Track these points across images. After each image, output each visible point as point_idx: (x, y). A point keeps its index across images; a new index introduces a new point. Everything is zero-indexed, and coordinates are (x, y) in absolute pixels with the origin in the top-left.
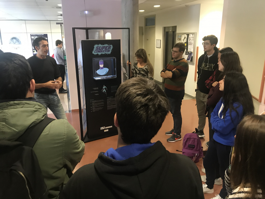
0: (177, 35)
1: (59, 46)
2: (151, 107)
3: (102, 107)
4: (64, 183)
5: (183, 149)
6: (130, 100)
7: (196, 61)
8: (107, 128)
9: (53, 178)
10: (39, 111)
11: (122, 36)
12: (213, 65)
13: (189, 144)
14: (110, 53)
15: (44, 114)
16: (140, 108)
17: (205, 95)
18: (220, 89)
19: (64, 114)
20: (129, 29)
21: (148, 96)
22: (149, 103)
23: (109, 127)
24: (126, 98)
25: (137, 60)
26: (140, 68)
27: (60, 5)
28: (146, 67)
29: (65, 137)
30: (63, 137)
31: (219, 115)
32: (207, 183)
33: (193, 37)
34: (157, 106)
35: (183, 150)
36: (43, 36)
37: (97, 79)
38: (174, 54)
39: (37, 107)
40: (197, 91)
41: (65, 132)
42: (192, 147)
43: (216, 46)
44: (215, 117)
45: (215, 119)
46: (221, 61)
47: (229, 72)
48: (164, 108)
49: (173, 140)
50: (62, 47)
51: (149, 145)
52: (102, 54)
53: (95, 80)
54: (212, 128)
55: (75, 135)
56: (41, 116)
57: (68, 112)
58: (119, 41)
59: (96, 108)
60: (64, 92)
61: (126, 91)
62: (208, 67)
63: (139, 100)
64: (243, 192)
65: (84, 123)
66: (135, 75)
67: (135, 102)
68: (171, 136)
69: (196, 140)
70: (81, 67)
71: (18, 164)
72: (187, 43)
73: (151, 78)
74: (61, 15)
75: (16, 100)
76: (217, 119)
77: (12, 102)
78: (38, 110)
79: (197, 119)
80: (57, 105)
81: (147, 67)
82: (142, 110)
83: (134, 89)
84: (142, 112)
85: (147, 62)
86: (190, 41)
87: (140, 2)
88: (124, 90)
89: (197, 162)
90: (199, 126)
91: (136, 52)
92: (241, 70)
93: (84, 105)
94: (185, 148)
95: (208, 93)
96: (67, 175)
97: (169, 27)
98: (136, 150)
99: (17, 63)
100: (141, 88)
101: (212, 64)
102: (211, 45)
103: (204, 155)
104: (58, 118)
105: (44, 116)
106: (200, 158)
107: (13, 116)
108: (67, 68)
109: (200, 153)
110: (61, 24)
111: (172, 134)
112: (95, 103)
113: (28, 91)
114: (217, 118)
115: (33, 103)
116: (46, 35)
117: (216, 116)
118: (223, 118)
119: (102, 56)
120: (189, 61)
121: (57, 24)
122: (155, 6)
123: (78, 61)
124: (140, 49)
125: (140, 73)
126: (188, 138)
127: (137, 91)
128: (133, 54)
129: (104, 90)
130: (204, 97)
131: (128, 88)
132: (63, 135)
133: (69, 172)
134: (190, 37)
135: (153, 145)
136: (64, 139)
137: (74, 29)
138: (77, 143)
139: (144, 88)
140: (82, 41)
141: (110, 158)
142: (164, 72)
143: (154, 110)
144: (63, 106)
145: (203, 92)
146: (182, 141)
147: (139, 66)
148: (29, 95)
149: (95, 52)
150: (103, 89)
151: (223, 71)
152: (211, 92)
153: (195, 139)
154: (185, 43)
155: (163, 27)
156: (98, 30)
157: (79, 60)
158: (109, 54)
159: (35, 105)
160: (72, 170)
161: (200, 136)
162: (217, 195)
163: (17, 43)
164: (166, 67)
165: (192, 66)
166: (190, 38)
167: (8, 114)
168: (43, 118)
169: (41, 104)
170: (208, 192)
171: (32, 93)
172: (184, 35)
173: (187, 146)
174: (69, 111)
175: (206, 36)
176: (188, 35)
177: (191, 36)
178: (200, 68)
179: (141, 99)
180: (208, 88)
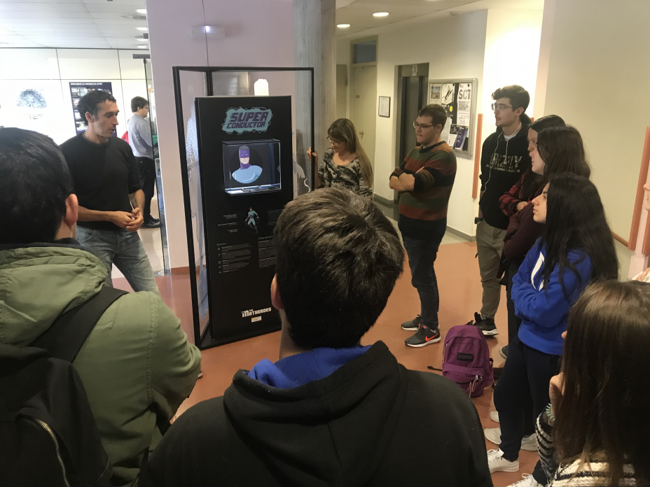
0: (430, 86)
1: (140, 111)
2: (359, 259)
3: (245, 261)
4: (150, 449)
5: (443, 364)
6: (310, 242)
7: (476, 148)
8: (258, 312)
9: (122, 436)
10: (88, 272)
11: (294, 88)
12: (519, 158)
13: (460, 352)
14: (264, 128)
15: (100, 280)
16: (332, 262)
17: (500, 233)
18: (536, 218)
19: (151, 278)
20: (312, 70)
21: (352, 232)
22: (354, 249)
23: (262, 311)
24: (299, 238)
25: (332, 145)
26: (339, 167)
27: (143, 12)
28: (355, 164)
29: (152, 334)
30: (147, 336)
31: (533, 282)
32: (502, 447)
33: (469, 91)
34: (373, 256)
35: (443, 367)
36: (100, 87)
37: (232, 192)
38: (421, 132)
39: (83, 261)
40: (479, 223)
41: (153, 323)
42: (466, 360)
43: (526, 113)
44: (522, 286)
45: (521, 291)
46: (538, 149)
47: (557, 177)
48: (391, 260)
49: (419, 341)
50: (148, 115)
51: (356, 351)
52: (245, 133)
53: (229, 194)
54: (516, 313)
55: (178, 331)
56: (94, 283)
57: (163, 275)
58: (287, 100)
59: (230, 263)
60: (152, 224)
61: (300, 221)
62: (505, 163)
63: (331, 243)
64: (588, 474)
65: (203, 301)
66: (327, 183)
67: (320, 247)
68: (415, 333)
69: (476, 343)
70: (195, 163)
71: (37, 401)
72: (454, 104)
73: (366, 190)
74: (146, 36)
75: (30, 244)
76: (529, 291)
77: (21, 251)
78: (85, 269)
79: (478, 290)
80: (134, 256)
81: (358, 163)
82: (337, 266)
83: (319, 215)
84: (337, 272)
85: (357, 151)
86: (462, 100)
87: (340, 4)
88: (294, 219)
89: (479, 396)
90: (483, 308)
91: (329, 127)
92: (587, 173)
93: (202, 258)
94: (449, 361)
95: (505, 228)
96: (158, 429)
97: (411, 66)
98: (324, 363)
99: (34, 154)
100: (336, 214)
101: (516, 157)
102: (514, 110)
103: (495, 378)
104: (136, 289)
105: (100, 283)
106: (486, 386)
107: (24, 285)
108: (159, 166)
109: (486, 374)
110: (145, 57)
111: (417, 327)
112: (230, 251)
113: (60, 221)
114: (528, 287)
115: (74, 252)
116: (108, 86)
117: (525, 284)
118: (543, 288)
119: (247, 137)
120: (460, 149)
121: (136, 57)
122: (377, 15)
123: (188, 148)
124: (338, 121)
125: (339, 179)
126: (456, 338)
127: (326, 222)
128: (322, 131)
129: (252, 220)
130: (495, 237)
131: (304, 214)
132: (149, 329)
133: (163, 421)
134: (461, 91)
135: (365, 350)
136: (151, 341)
137: (176, 71)
138: (181, 351)
139: (343, 212)
140: (196, 99)
141: (261, 382)
142: (398, 177)
143: (367, 265)
144: (150, 260)
145: (493, 226)
146: (442, 345)
147: (337, 161)
148: (63, 232)
149: (228, 127)
150: (249, 218)
151: (542, 173)
152: (512, 225)
153: (473, 339)
154: (450, 105)
155: (395, 66)
156: (236, 73)
157: (189, 146)
158: (262, 132)
159: (79, 257)
160: (170, 415)
161: (485, 333)
162: (527, 476)
163: (36, 105)
164: (403, 165)
165: (466, 160)
166: (462, 93)
167: (10, 280)
168: (99, 289)
169: (93, 256)
170: (506, 467)
171: (70, 228)
172: (448, 85)
173: (453, 357)
174: (166, 272)
175: (502, 88)
176: (457, 85)
177: (464, 87)
178: (487, 166)
179: (336, 239)
180: (506, 214)
